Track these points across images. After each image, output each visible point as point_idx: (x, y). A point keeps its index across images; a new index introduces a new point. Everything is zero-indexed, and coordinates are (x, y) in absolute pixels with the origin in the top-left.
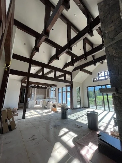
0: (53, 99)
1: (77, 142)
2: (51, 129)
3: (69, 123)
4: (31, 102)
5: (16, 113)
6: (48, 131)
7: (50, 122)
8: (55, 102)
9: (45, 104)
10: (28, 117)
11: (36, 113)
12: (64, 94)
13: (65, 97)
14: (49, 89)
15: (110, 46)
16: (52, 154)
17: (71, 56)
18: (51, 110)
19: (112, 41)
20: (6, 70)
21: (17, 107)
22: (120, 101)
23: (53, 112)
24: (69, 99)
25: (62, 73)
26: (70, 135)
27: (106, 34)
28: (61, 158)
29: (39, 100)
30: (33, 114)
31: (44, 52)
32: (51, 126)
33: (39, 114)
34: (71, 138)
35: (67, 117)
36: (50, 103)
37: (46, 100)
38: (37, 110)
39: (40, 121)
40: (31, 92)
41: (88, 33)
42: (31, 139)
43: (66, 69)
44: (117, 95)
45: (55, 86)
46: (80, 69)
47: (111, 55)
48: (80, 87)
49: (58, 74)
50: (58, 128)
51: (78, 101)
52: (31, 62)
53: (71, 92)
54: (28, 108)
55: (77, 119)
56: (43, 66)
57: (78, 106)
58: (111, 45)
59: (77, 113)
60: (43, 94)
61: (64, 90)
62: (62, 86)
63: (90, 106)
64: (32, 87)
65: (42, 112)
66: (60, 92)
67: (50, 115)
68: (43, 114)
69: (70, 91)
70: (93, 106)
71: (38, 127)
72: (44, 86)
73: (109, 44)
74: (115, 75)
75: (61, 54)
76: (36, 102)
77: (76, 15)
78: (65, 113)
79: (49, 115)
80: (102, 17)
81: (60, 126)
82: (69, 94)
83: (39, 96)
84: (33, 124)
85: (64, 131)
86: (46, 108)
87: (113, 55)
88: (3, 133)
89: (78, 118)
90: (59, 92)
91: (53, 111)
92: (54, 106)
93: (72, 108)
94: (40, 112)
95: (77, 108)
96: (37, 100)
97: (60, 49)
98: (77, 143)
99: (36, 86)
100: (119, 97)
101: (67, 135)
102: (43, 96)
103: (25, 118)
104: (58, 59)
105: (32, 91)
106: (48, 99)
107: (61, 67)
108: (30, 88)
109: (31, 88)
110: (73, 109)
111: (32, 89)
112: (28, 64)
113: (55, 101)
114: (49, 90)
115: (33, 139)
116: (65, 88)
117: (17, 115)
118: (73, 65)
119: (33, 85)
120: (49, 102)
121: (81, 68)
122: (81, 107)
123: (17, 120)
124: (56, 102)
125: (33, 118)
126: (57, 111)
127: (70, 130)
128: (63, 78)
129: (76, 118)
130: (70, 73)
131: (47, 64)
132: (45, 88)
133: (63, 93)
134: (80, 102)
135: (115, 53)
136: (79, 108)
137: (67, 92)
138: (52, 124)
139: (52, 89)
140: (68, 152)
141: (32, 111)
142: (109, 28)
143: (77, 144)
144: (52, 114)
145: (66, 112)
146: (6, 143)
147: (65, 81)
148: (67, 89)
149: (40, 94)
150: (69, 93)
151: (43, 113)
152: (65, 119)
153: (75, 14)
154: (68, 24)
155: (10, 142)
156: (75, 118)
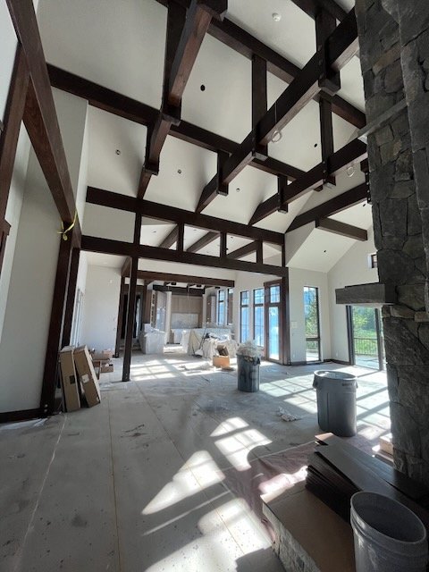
0: (224, 327)
1: (260, 460)
2: (195, 415)
3: (256, 405)
4: (154, 335)
5: (107, 365)
6: (183, 419)
7: (197, 396)
8: (229, 338)
9: (196, 344)
10: (138, 379)
11: (164, 369)
12: (260, 311)
13: (263, 324)
14: (210, 296)
15: (384, 124)
16: (177, 477)
17: (278, 175)
18: (211, 363)
19: (395, 104)
20: (65, 238)
21: (114, 349)
22: (404, 332)
23: (215, 370)
24: (275, 330)
25: (246, 241)
26: (246, 436)
27: (374, 76)
28: (197, 491)
29: (180, 330)
30: (154, 372)
31: (179, 172)
32: (197, 408)
33: (174, 371)
34: (247, 447)
35: (255, 388)
36: (212, 340)
37: (200, 333)
38: (170, 361)
39: (168, 392)
40: (153, 305)
41: (317, 83)
42: (132, 433)
43: (264, 224)
44: (395, 313)
45: (231, 284)
46: (314, 223)
47: (385, 162)
48: (317, 289)
49: (235, 242)
50: (217, 413)
51: (308, 339)
52: (142, 208)
53: (283, 306)
54: (144, 353)
55: (291, 395)
56: (179, 218)
57: (308, 354)
58: (388, 123)
59: (296, 378)
60: (192, 313)
61: (260, 298)
62: (251, 286)
63: (356, 358)
64: (156, 288)
65: (182, 367)
66: (246, 306)
67: (206, 379)
68: (185, 373)
69: (278, 301)
70: (372, 358)
71: (159, 407)
72: (195, 287)
73: (383, 118)
74: (395, 239)
75: (234, 172)
76: (172, 335)
77: (278, 18)
78: (247, 373)
79: (202, 377)
80: (366, 9)
81: (224, 409)
82: (274, 312)
83: (179, 317)
84: (146, 398)
85: (232, 425)
86: (199, 357)
87: (393, 162)
88: (66, 411)
89: (297, 393)
90: (242, 306)
91: (218, 367)
92: (222, 351)
93: (285, 362)
94: (176, 367)
95: (304, 363)
96: (173, 330)
97: (231, 154)
98: (258, 463)
99: (170, 285)
100: (401, 320)
101: (238, 436)
102: (193, 318)
103: (128, 380)
104: (224, 189)
105: (156, 303)
106: (208, 327)
107: (243, 218)
108: (151, 291)
109: (154, 292)
110: (290, 364)
111: (157, 294)
112: (133, 215)
113: (228, 336)
114: (213, 298)
115: (137, 435)
116: (263, 291)
117: (110, 369)
118: (284, 208)
119: (161, 283)
120: (207, 336)
121: (319, 216)
122: (320, 360)
123: (106, 383)
124: (233, 337)
125: (151, 381)
126: (231, 367)
127: (253, 424)
128: (251, 258)
129: (287, 393)
130: (278, 239)
131: (194, 211)
132: (200, 293)
133: (256, 308)
134: (316, 342)
135: (401, 153)
136: (314, 363)
137: (268, 304)
138: (204, 401)
139: (222, 296)
140: (224, 481)
141: (155, 362)
142: (386, 52)
143: (259, 465)
144: (211, 375)
145: (251, 372)
146: (70, 435)
147: (259, 267)
148: (268, 296)
149: (183, 313)
150: (276, 309)
151: (186, 370)
152: (249, 394)
153: (274, 15)
154: (253, 58)
155: (78, 434)
156: (285, 393)
